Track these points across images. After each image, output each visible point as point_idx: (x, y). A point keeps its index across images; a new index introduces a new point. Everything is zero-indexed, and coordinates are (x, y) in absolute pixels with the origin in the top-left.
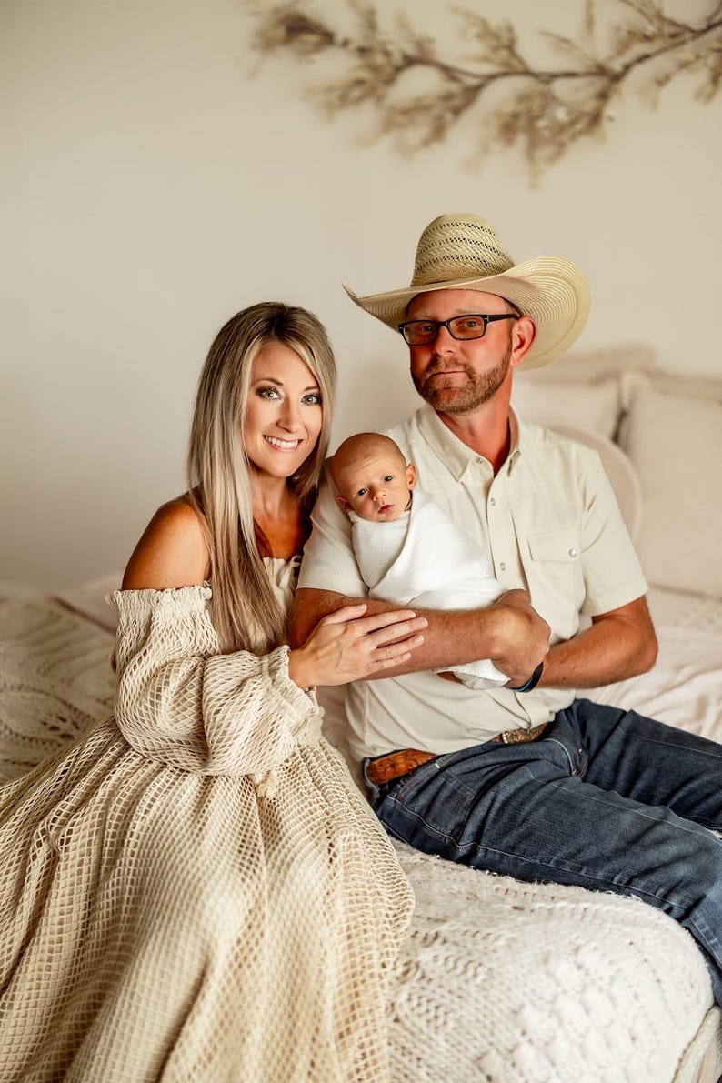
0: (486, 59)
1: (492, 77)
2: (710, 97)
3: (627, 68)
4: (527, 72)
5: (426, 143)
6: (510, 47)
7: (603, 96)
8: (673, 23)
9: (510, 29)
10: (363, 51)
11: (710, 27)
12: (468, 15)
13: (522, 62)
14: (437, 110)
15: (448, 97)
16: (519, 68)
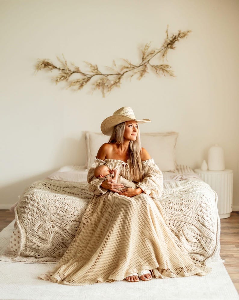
0: (92, 72)
1: (94, 75)
2: (140, 79)
3: (124, 73)
4: (101, 74)
5: (79, 89)
6: (97, 69)
7: (119, 79)
8: (133, 65)
9: (96, 66)
10: (63, 70)
11: (140, 66)
12: (87, 63)
13: (100, 72)
14: (81, 82)
15: (84, 79)
16: (100, 74)
